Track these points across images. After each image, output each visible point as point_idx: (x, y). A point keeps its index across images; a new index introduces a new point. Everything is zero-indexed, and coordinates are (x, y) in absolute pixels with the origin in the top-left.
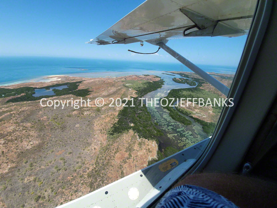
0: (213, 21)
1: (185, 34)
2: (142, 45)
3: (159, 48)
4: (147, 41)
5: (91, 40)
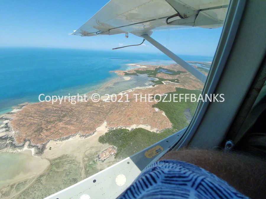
1: (168, 22)
2: (127, 37)
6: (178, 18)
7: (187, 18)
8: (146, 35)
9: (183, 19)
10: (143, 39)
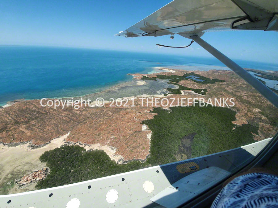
0: (268, 13)
1: (234, 26)
2: (173, 38)
3: (192, 42)
4: (179, 34)
5: (120, 32)
6: (247, 21)
7: (258, 21)
8: (195, 37)
9: (252, 23)
10: (191, 40)
